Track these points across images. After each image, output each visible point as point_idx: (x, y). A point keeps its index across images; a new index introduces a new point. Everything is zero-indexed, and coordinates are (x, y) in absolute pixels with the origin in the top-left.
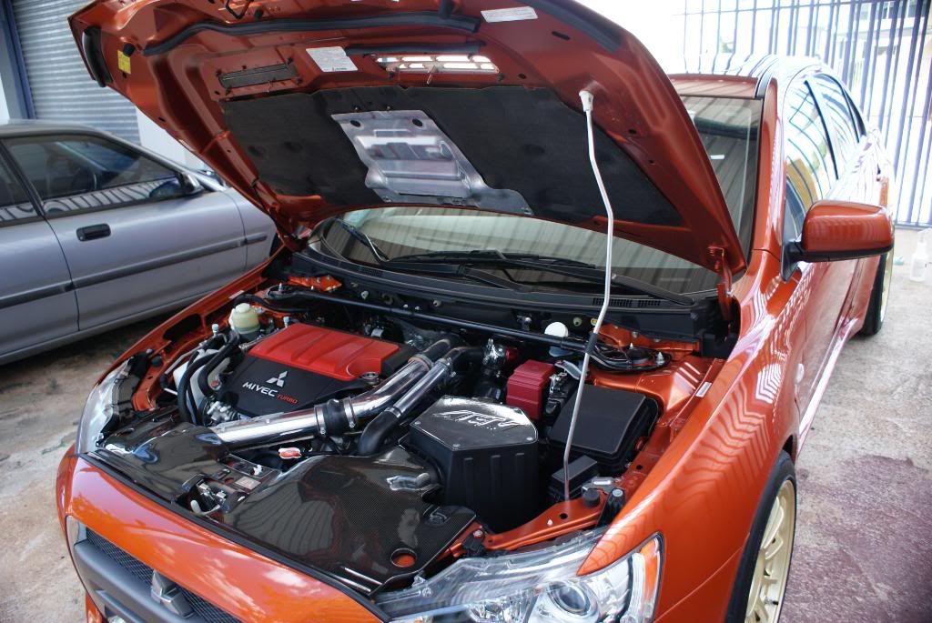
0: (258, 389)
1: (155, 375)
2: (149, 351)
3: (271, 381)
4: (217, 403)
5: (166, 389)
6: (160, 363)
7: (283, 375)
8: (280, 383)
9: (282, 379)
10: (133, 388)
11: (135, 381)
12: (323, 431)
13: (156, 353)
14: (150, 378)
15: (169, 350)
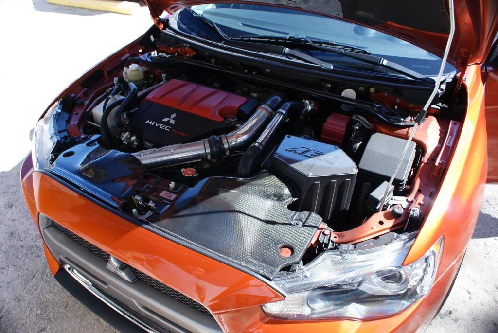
0: (157, 125)
1: (80, 112)
2: (73, 95)
3: (166, 120)
4: (127, 133)
5: (89, 122)
6: (82, 104)
7: (173, 116)
8: (172, 122)
9: (173, 119)
10: (66, 121)
11: (66, 116)
12: (209, 157)
13: (78, 96)
14: (77, 114)
15: (86, 95)
